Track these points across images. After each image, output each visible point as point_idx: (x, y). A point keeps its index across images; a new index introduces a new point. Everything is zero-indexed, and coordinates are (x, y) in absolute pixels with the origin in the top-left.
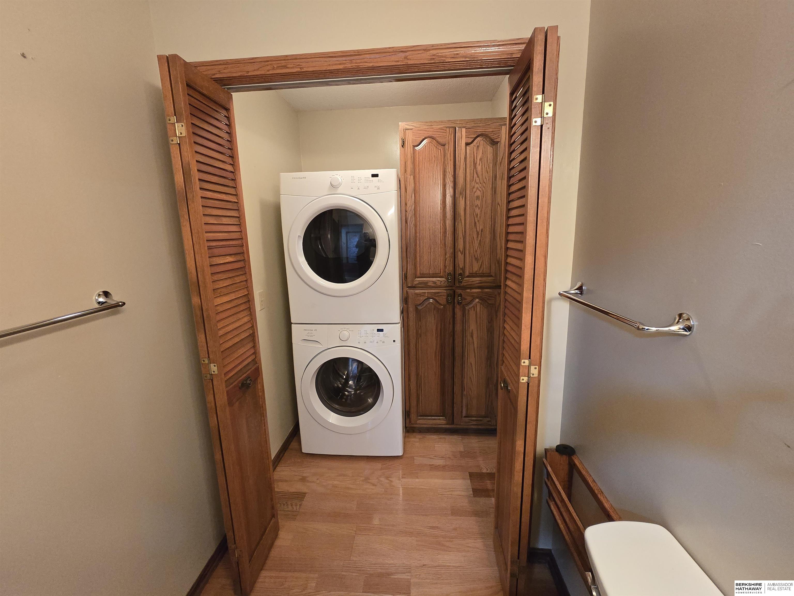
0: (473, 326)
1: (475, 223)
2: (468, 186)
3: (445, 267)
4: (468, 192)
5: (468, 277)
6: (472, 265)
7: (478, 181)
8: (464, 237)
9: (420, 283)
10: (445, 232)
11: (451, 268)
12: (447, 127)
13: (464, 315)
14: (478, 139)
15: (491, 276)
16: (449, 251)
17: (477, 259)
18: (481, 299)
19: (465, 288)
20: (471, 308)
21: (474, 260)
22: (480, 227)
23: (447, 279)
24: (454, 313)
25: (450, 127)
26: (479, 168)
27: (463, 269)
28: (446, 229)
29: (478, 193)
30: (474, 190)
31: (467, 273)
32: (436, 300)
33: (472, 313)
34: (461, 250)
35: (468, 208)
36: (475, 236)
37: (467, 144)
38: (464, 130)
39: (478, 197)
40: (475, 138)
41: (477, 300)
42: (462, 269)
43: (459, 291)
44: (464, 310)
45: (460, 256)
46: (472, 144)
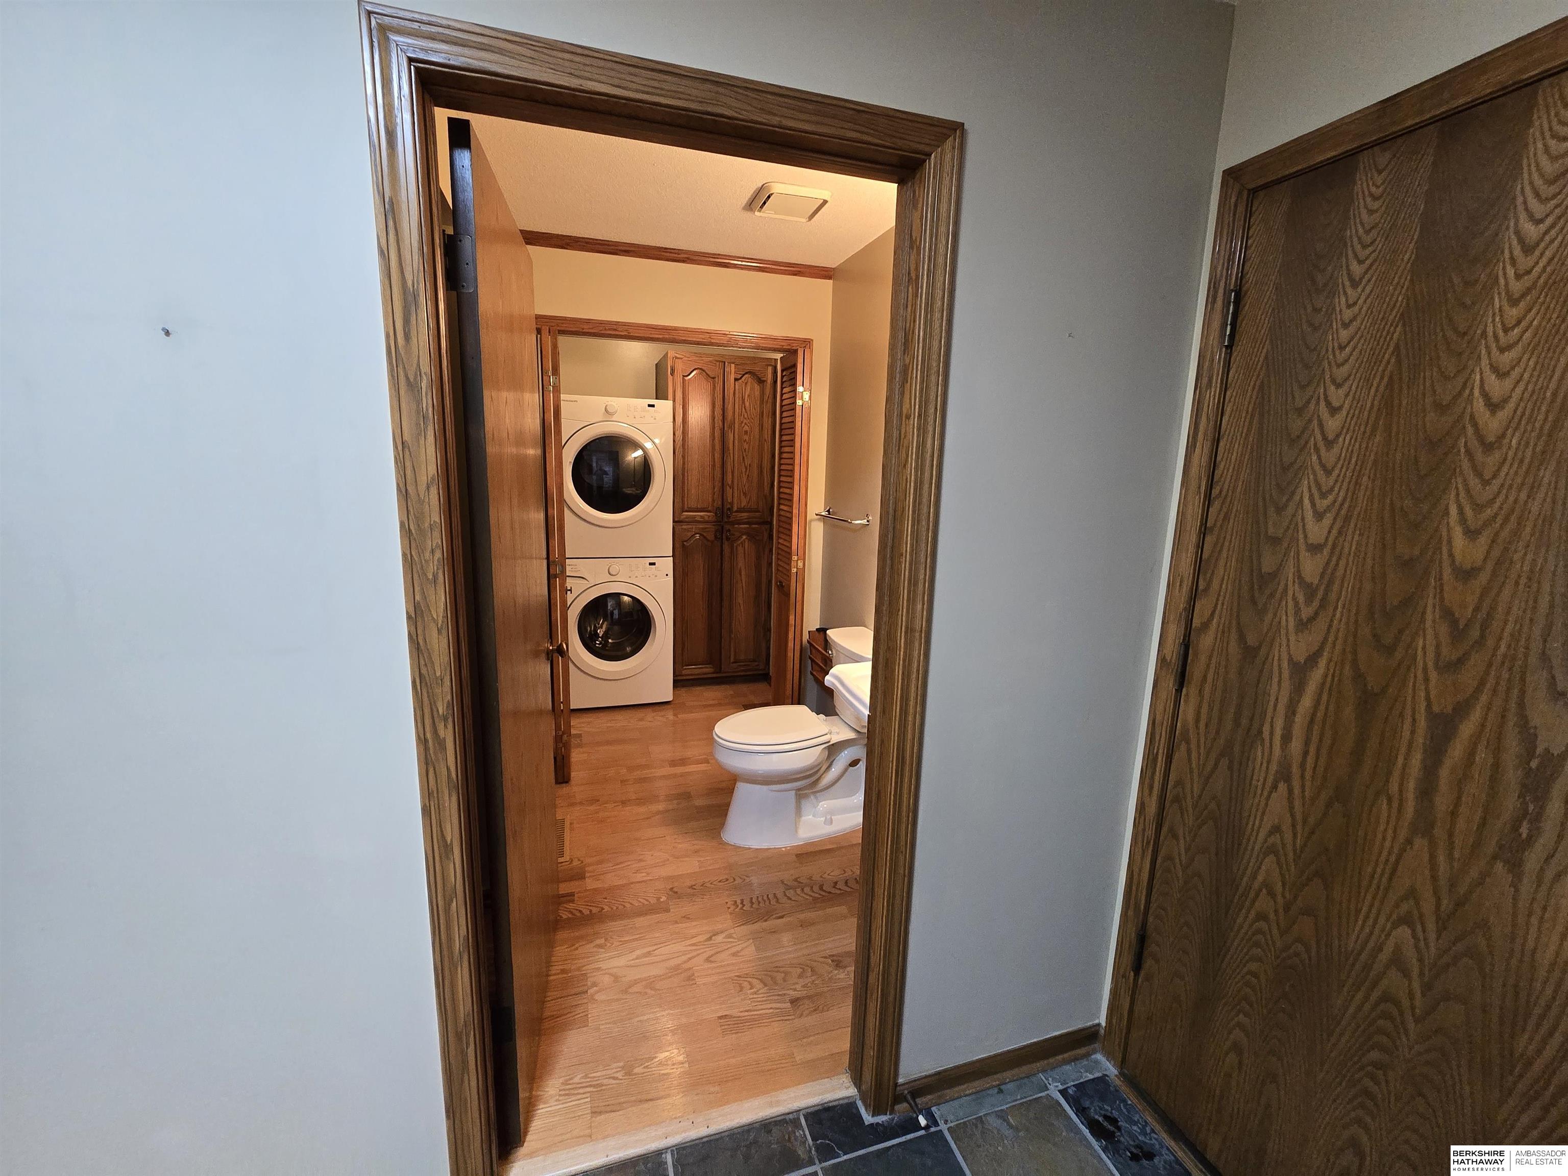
0: (741, 563)
1: (743, 458)
2: (737, 420)
3: (713, 501)
4: (736, 426)
5: (736, 512)
6: (739, 498)
7: (746, 416)
8: (733, 472)
9: (686, 518)
10: (714, 466)
11: (720, 503)
12: (717, 361)
13: (732, 552)
14: (746, 376)
15: (759, 512)
16: (718, 484)
17: (745, 494)
18: (748, 534)
19: (733, 523)
20: (739, 545)
21: (742, 494)
22: (747, 462)
23: (716, 514)
24: (722, 551)
25: (720, 361)
26: (747, 404)
27: (732, 504)
28: (714, 461)
29: (746, 428)
30: (743, 425)
31: (735, 509)
32: (703, 535)
33: (740, 549)
34: (730, 483)
35: (736, 442)
36: (744, 470)
37: (736, 380)
38: (733, 365)
39: (746, 432)
40: (744, 375)
41: (744, 537)
42: (730, 503)
43: (727, 527)
44: (732, 547)
45: (729, 491)
46: (740, 381)
